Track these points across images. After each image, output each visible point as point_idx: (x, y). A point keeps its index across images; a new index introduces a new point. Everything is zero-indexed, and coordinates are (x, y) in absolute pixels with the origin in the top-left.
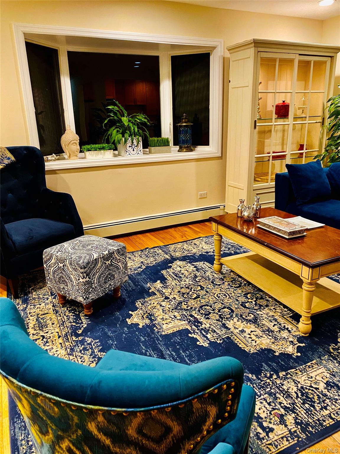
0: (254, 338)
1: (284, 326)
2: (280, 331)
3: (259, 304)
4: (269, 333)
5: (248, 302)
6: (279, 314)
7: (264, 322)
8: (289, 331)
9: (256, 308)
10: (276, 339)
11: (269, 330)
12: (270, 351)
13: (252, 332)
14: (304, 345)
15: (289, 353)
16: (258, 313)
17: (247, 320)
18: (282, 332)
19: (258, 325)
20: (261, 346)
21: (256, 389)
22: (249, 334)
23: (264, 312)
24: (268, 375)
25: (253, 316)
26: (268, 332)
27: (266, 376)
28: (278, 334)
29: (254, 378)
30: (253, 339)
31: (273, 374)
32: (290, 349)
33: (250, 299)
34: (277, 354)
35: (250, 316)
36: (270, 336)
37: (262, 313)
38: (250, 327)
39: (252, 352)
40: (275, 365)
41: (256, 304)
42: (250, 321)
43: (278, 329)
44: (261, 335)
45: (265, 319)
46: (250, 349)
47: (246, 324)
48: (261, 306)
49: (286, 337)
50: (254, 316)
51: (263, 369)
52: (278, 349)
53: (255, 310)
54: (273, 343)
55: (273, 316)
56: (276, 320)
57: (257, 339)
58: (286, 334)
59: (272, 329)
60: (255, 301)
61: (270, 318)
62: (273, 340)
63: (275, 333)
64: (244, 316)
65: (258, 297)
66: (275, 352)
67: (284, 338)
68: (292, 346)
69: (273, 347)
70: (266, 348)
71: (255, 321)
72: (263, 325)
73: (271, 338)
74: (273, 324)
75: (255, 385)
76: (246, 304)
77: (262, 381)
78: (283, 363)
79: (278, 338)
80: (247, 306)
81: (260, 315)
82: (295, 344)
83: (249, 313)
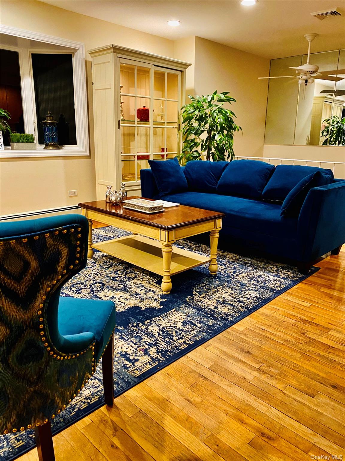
0: (123, 300)
1: (150, 290)
2: (146, 293)
3: (128, 277)
4: (137, 296)
5: (118, 276)
6: (146, 282)
7: (132, 289)
8: (154, 292)
9: (126, 280)
10: (142, 299)
11: (137, 294)
12: (137, 308)
13: (121, 297)
14: (166, 300)
15: (153, 307)
16: (127, 283)
17: (117, 289)
18: (148, 293)
19: (127, 292)
20: (129, 305)
21: (124, 336)
22: (119, 299)
23: (133, 282)
24: (135, 324)
25: (122, 286)
26: (135, 296)
27: (133, 326)
28: (144, 296)
29: (123, 328)
30: (122, 302)
31: (139, 323)
32: (154, 305)
33: (120, 274)
34: (143, 309)
35: (120, 286)
36: (137, 298)
37: (130, 283)
38: (120, 294)
39: (121, 311)
40: (141, 317)
41: (125, 278)
42: (119, 289)
43: (145, 292)
44: (129, 298)
45: (134, 287)
46: (120, 309)
47: (116, 292)
48: (129, 278)
49: (151, 297)
50: (124, 286)
51: (131, 321)
52: (143, 306)
53: (125, 281)
54: (140, 302)
55: (140, 284)
56: (143, 286)
57: (126, 301)
58: (151, 294)
59: (140, 293)
60: (125, 275)
61: (137, 286)
62: (140, 300)
63: (142, 295)
64: (114, 287)
65: (127, 272)
66: (141, 308)
67: (150, 297)
68: (156, 302)
69: (140, 305)
70: (134, 306)
71: (125, 289)
72: (131, 291)
73: (138, 299)
74: (140, 289)
75: (123, 334)
76: (116, 278)
77: (129, 329)
78: (148, 314)
79: (145, 298)
80: (117, 280)
81: (129, 285)
82: (159, 301)
83: (119, 285)
